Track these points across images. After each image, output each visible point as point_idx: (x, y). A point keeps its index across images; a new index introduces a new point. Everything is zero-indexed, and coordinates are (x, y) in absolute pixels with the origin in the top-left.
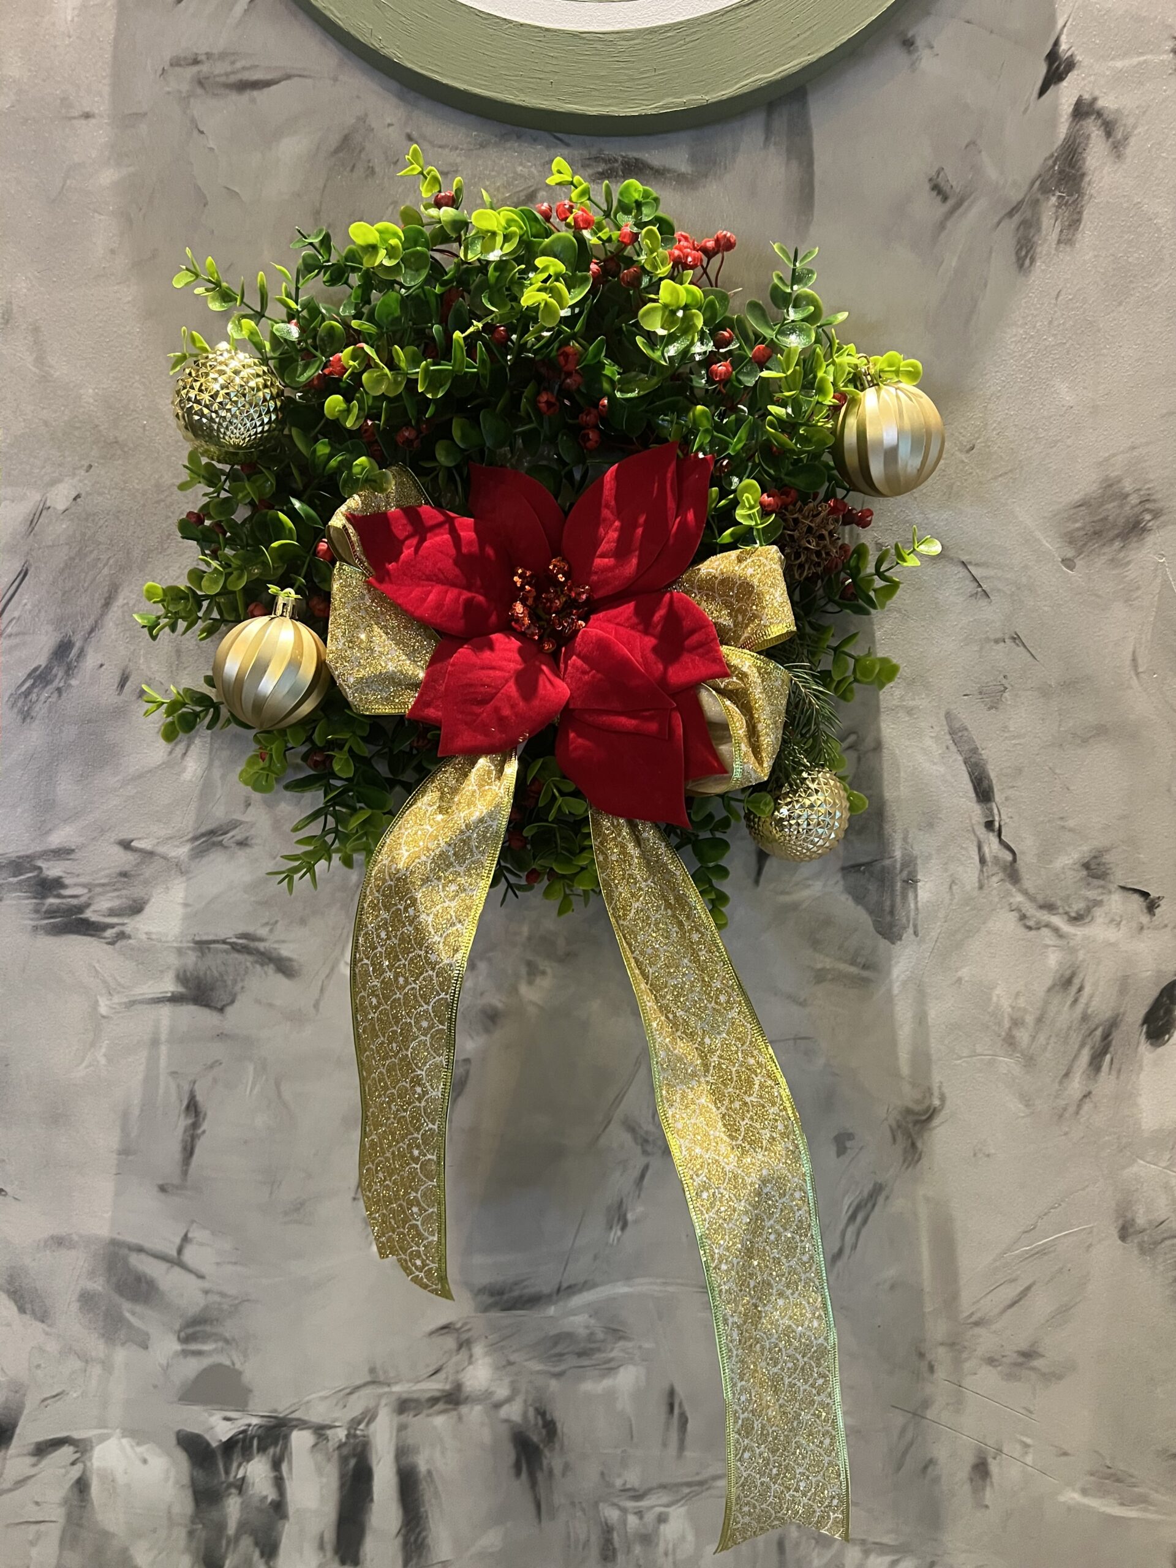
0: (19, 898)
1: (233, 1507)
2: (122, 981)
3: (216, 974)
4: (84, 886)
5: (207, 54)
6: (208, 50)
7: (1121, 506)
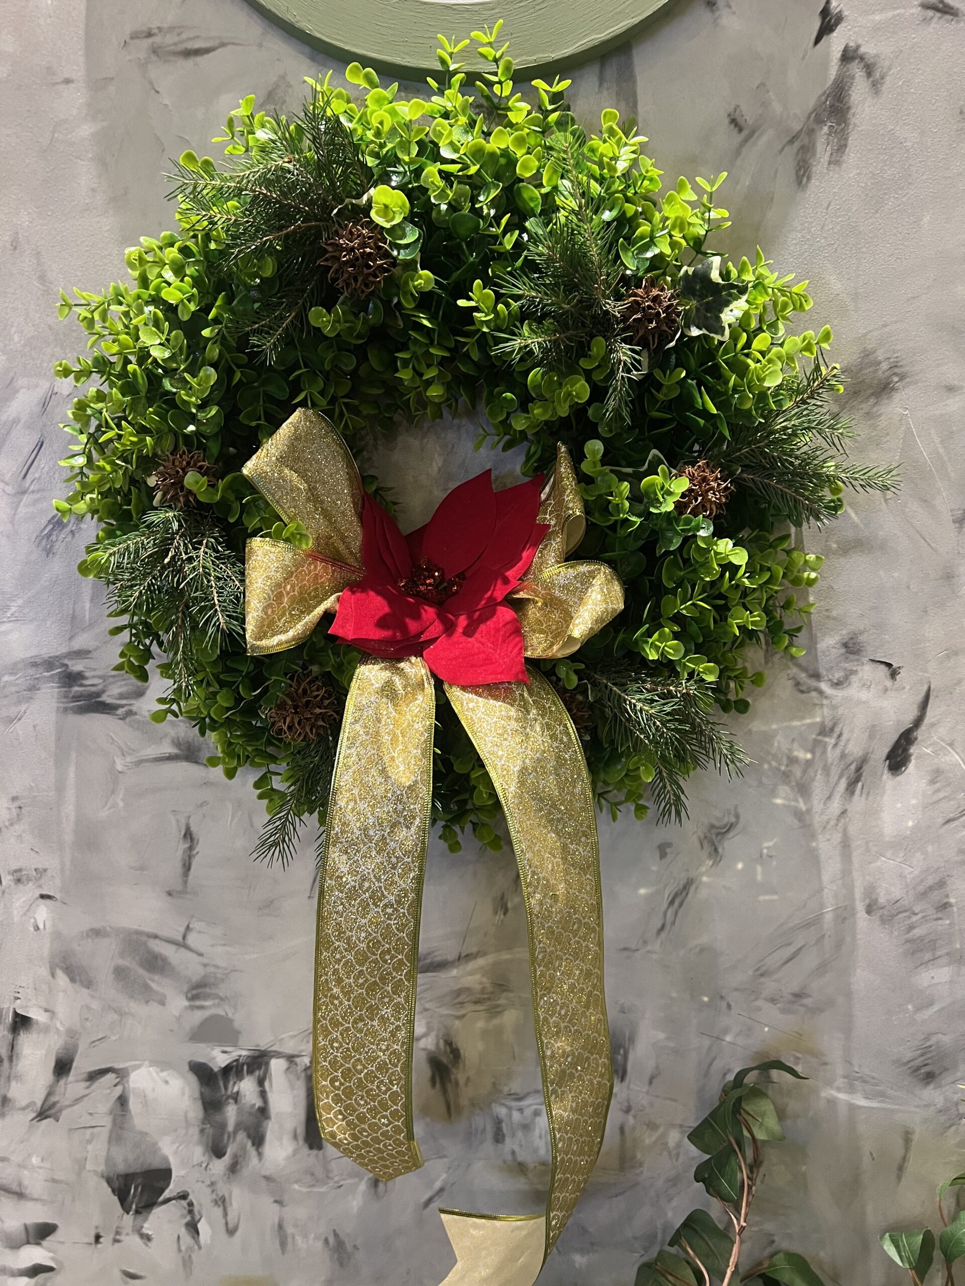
0: (52, 687)
1: (231, 1112)
2: (132, 746)
4: (99, 677)
5: (158, 28)
6: (159, 25)
7: (875, 371)
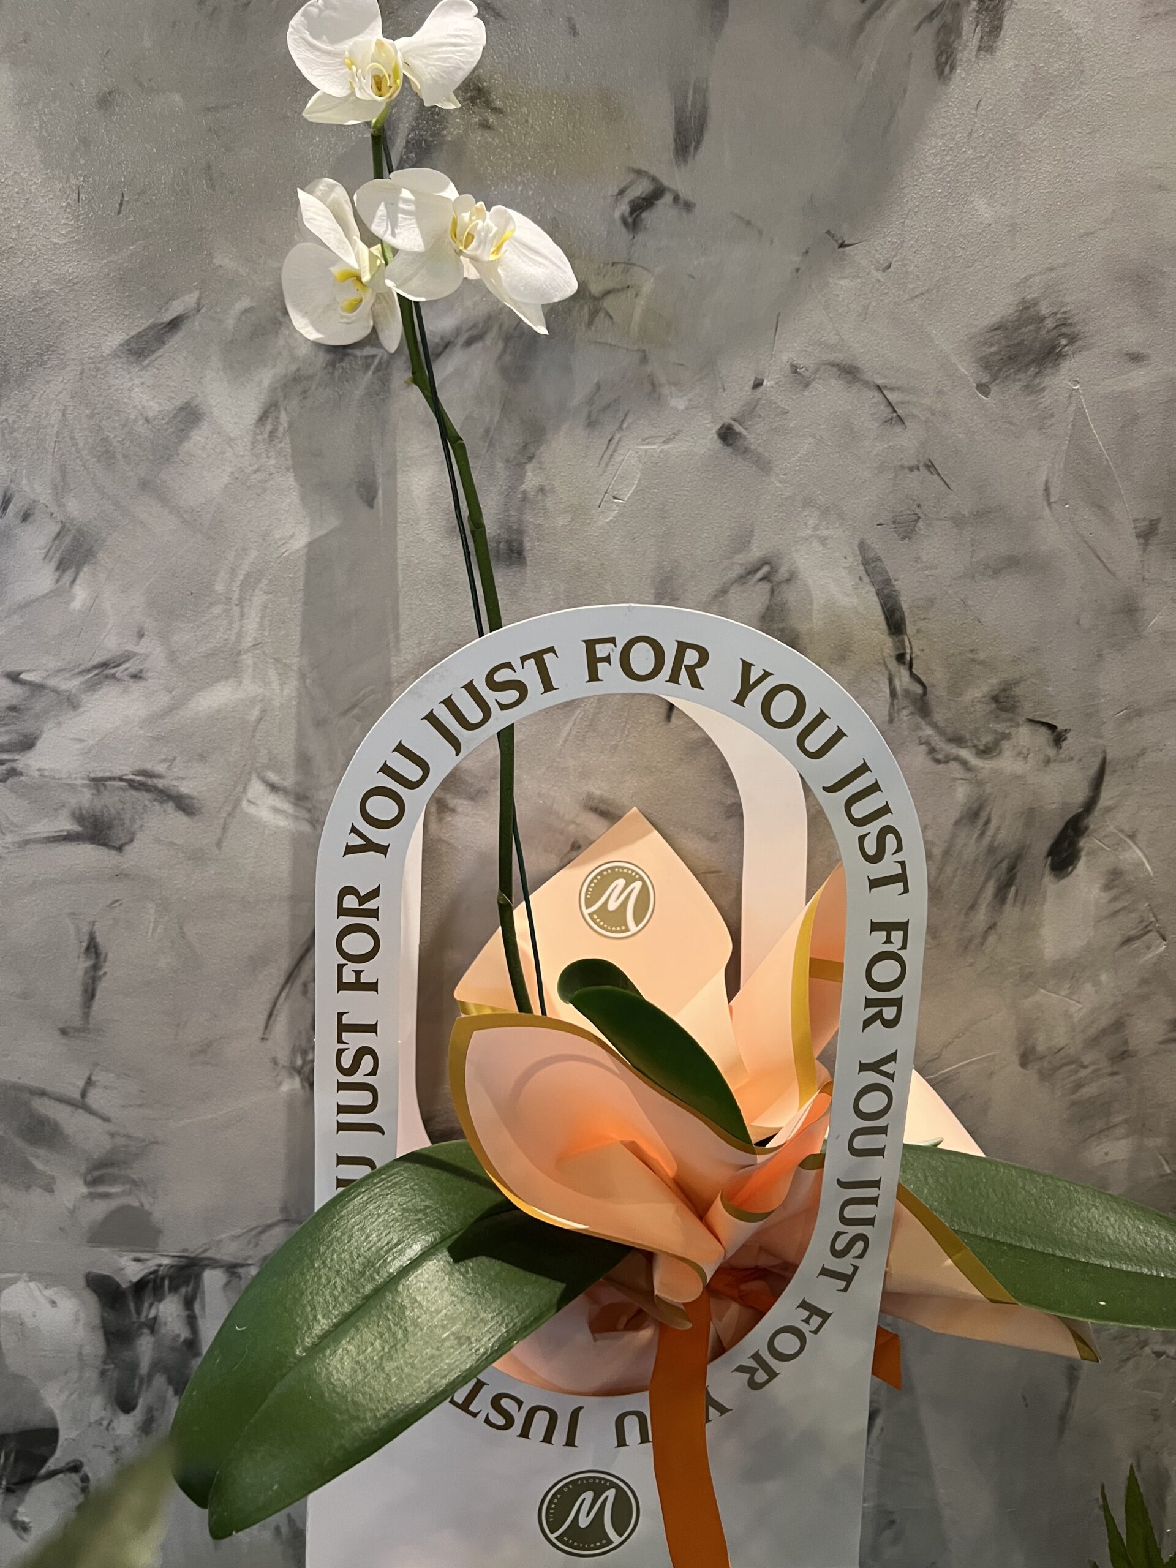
1: (145, 1348)
2: (15, 820)
3: (113, 812)
7: (1038, 330)
